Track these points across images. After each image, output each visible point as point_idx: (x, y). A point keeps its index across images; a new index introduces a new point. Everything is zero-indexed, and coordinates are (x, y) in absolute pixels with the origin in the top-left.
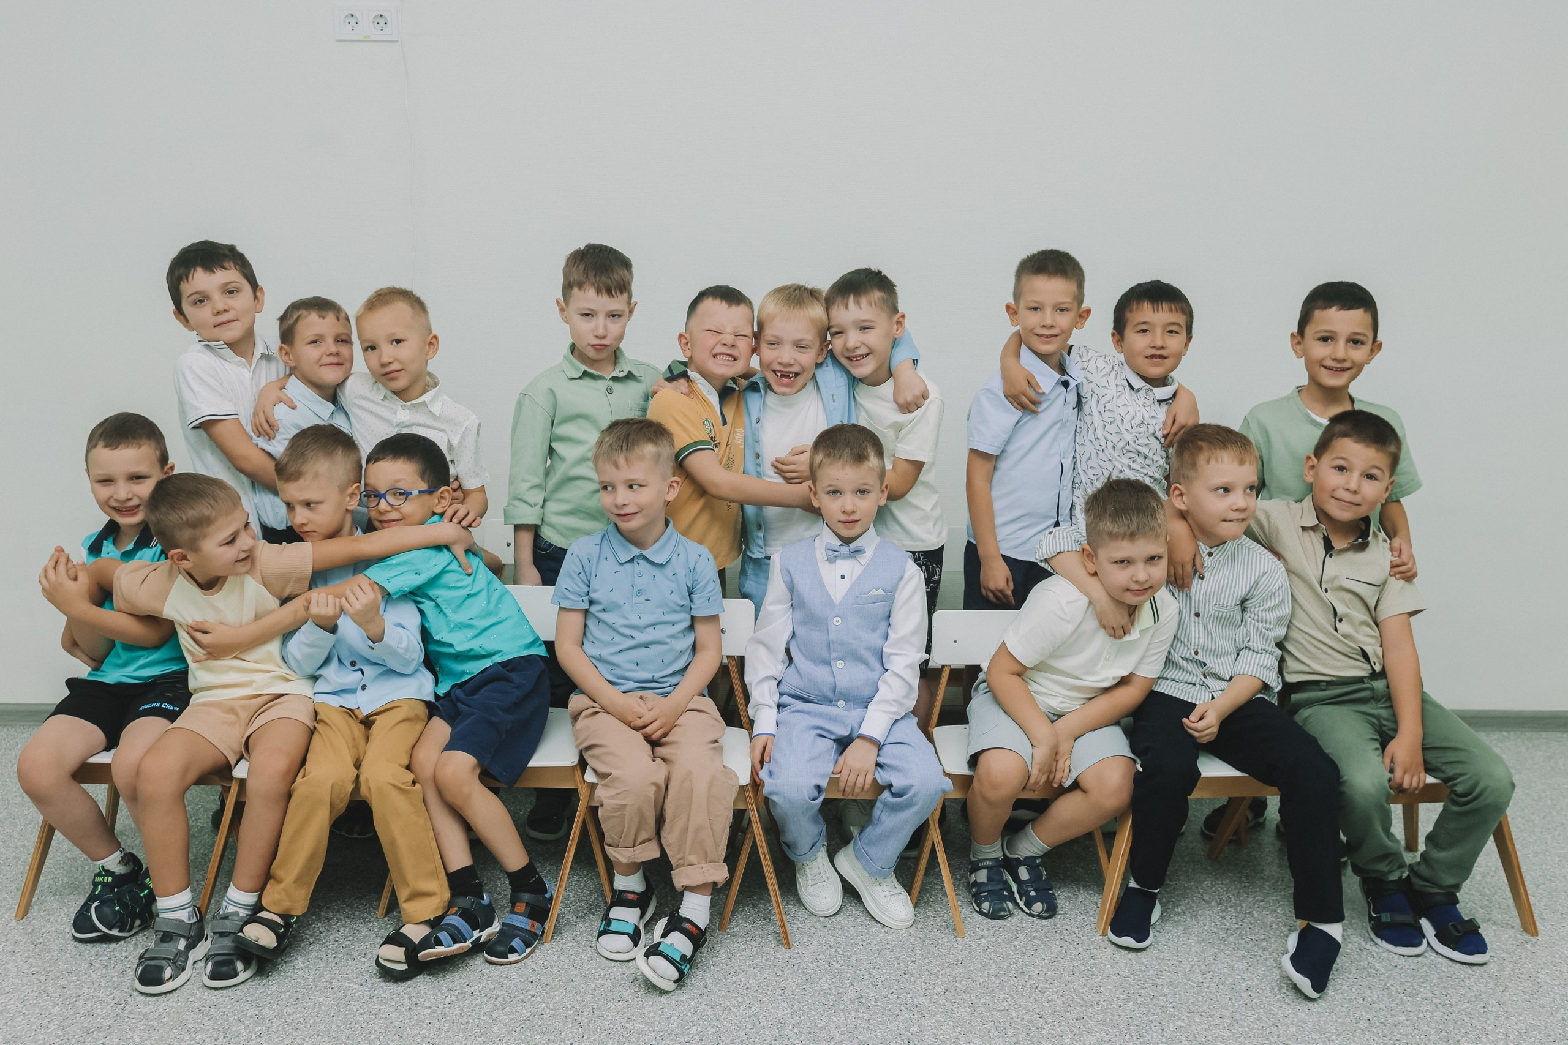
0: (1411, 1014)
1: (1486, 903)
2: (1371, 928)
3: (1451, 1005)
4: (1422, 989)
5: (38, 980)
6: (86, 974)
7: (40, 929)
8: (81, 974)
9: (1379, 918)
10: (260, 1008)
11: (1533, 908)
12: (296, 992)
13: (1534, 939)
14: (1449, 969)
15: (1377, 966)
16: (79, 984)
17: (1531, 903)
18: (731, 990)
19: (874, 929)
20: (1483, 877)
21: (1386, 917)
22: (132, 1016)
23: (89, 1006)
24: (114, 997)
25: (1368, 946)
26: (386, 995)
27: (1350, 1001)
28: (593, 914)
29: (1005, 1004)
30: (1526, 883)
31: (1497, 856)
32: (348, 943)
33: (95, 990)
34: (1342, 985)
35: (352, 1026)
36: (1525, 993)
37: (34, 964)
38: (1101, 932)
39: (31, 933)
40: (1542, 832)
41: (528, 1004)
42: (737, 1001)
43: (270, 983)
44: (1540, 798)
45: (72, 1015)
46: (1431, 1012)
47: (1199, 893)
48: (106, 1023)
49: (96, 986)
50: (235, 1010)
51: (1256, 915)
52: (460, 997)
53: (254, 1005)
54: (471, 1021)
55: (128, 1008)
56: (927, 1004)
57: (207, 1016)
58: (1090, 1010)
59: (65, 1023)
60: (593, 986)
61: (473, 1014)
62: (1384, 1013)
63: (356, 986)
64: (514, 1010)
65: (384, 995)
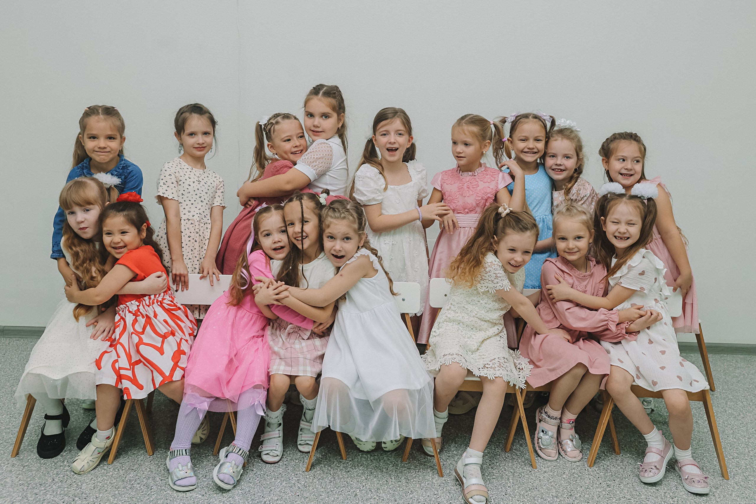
5: (23, 489)
6: (50, 486)
8: (47, 485)
12: (167, 499)
16: (45, 492)
18: (410, 503)
19: (485, 466)
24: (64, 501)
28: (331, 454)
33: (54, 497)
37: (22, 479)
43: (152, 493)
49: (55, 493)
60: (333, 499)
63: (200, 496)
65: (216, 502)
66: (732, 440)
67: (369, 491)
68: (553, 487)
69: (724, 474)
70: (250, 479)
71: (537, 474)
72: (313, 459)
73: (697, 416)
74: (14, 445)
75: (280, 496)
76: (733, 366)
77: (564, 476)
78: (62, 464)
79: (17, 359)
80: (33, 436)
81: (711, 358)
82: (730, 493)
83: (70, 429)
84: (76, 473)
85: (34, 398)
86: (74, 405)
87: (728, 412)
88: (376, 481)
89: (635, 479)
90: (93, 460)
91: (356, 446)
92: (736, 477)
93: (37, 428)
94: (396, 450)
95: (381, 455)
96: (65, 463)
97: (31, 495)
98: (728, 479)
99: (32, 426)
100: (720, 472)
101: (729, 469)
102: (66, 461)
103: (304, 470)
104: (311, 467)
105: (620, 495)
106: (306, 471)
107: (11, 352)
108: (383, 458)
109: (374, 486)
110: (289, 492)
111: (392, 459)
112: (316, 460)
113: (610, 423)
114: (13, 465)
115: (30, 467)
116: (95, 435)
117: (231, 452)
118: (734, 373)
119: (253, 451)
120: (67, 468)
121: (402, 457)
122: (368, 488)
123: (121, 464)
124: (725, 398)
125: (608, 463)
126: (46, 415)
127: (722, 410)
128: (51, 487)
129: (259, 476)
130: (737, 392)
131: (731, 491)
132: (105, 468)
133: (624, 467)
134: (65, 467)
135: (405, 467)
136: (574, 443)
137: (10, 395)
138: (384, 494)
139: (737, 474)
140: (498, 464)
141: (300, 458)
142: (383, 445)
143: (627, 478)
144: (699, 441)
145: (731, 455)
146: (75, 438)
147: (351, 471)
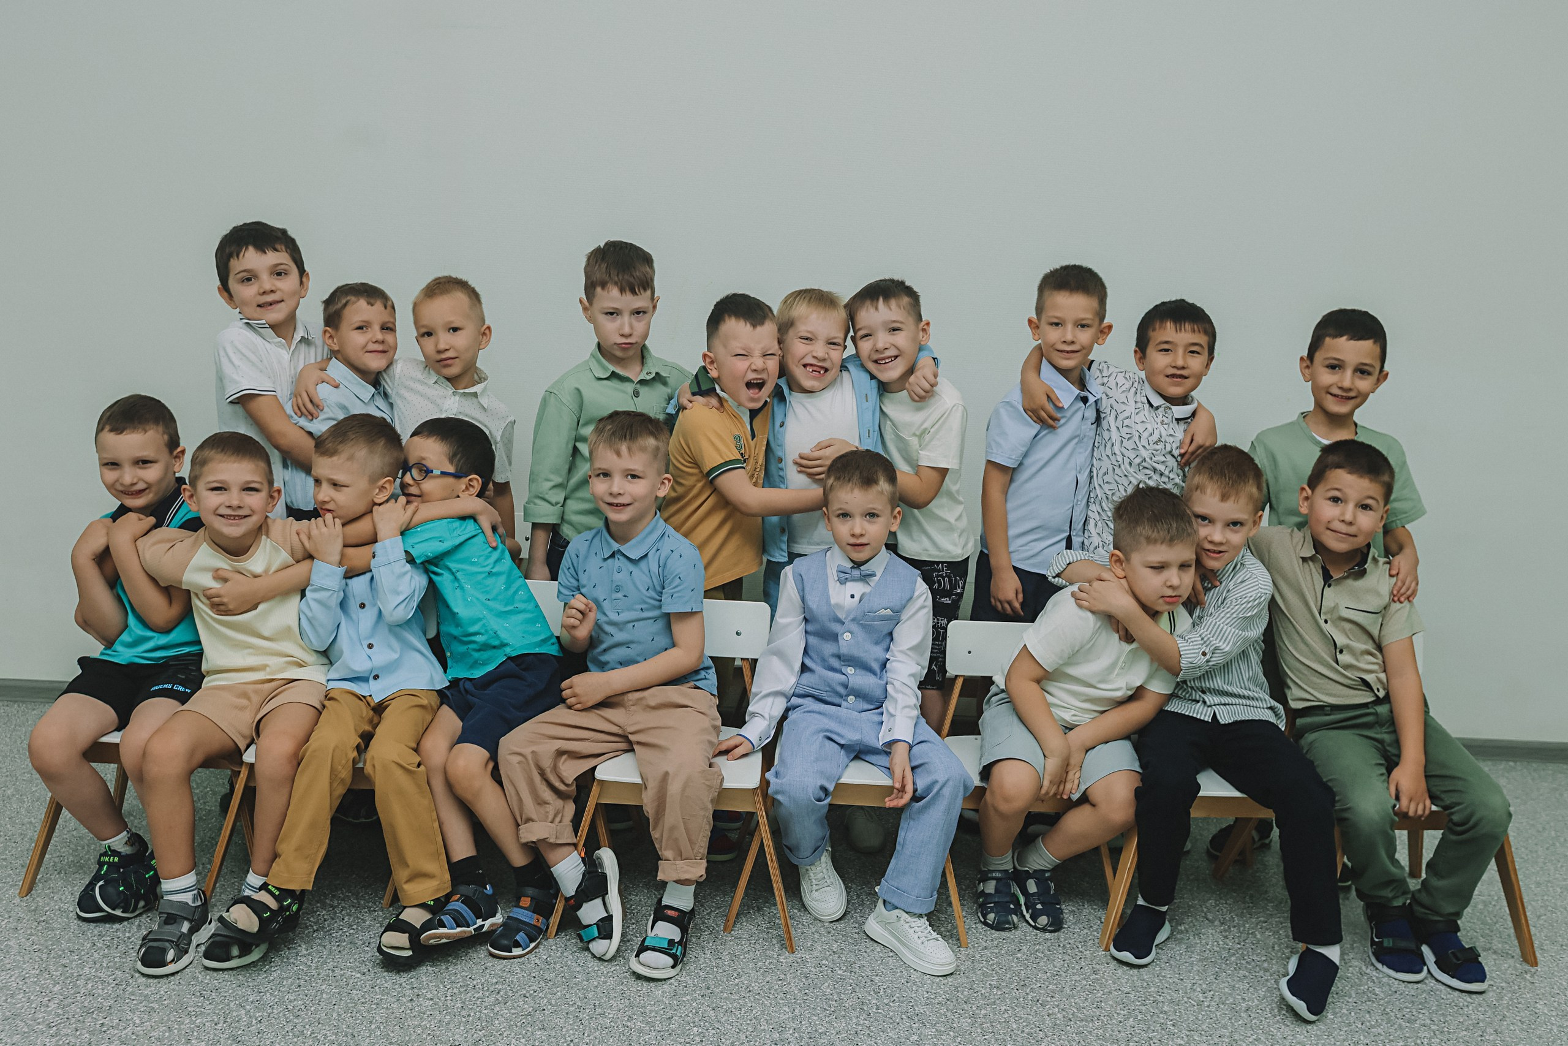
0: (1410, 1040)
1: (1487, 931)
2: (1374, 953)
3: (1449, 1033)
4: (1421, 1016)
5: (40, 957)
6: (88, 953)
7: (44, 907)
8: (83, 953)
9: (1381, 942)
10: (262, 994)
11: (1533, 938)
12: (298, 979)
13: (1533, 970)
14: (1448, 996)
15: (1377, 990)
16: (80, 964)
17: (1532, 933)
18: (733, 992)
20: (1485, 906)
21: (1388, 943)
22: (133, 998)
23: (90, 985)
24: (115, 978)
25: (1368, 971)
26: (388, 985)
27: (1349, 1025)
29: (1006, 1016)
30: (1528, 914)
31: (1500, 885)
32: (352, 931)
33: (97, 971)
34: (1341, 1008)
35: (353, 1015)
36: (1522, 1023)
37: (36, 942)
38: (1104, 947)
39: (35, 910)
40: (1545, 863)
41: (530, 999)
42: (739, 1003)
43: (273, 969)
44: (1544, 829)
45: (74, 994)
46: (1429, 1039)
47: (1203, 911)
48: (106, 1004)
49: (98, 965)
50: (237, 994)
51: (1259, 936)
52: (462, 990)
53: (256, 990)
54: (472, 1014)
55: (129, 989)
56: (928, 1013)
57: (208, 1000)
58: (1091, 1025)
59: (66, 1002)
61: (475, 1007)
62: (1382, 1038)
63: (359, 975)
64: (515, 1005)
65: (386, 985)
68: (994, 972)
97: (55, 967)
128: (91, 956)
138: (688, 978)
147: (633, 940)
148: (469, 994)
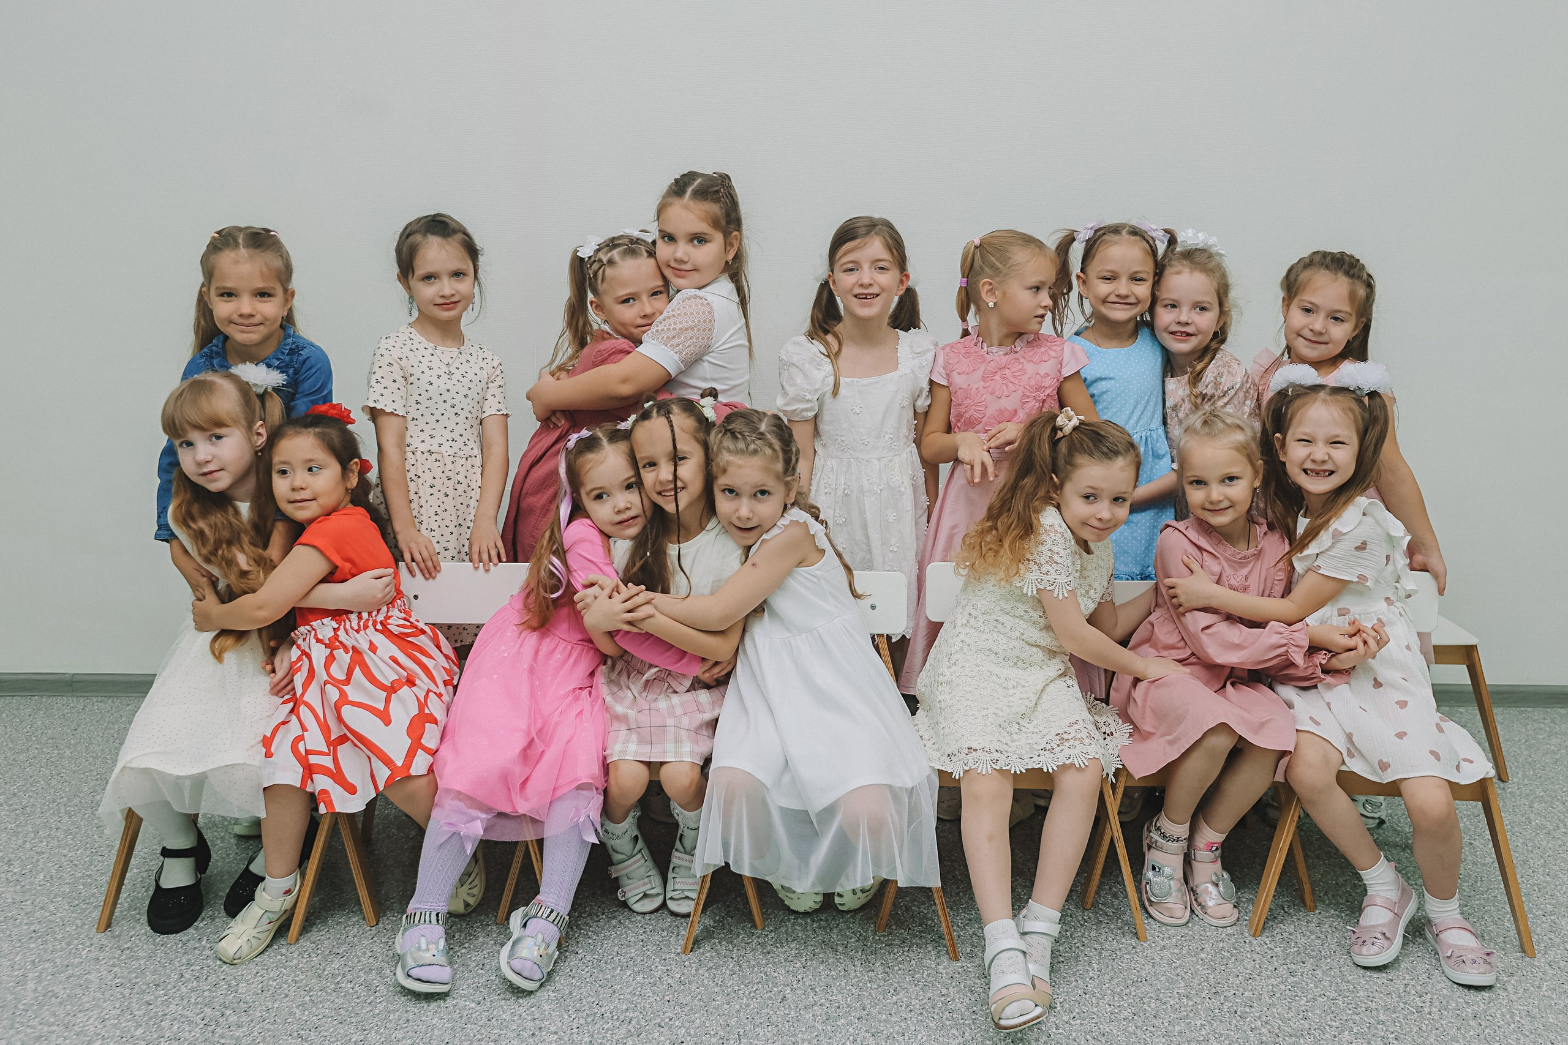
5: (122, 994)
6: (175, 987)
8: (169, 987)
10: (366, 1032)
12: (407, 1011)
16: (166, 1000)
18: (892, 1012)
23: (176, 1027)
24: (204, 1017)
28: (732, 918)
29: (1204, 1032)
32: (463, 951)
33: (184, 1008)
37: (120, 975)
41: (666, 1029)
42: (901, 1027)
49: (185, 1002)
50: (338, 1034)
52: (589, 1020)
53: (360, 1027)
55: (219, 1031)
56: (1115, 1031)
60: (738, 1007)
63: (473, 1005)
64: (650, 1037)
65: (504, 1016)
66: (1542, 878)
67: (809, 990)
68: (1180, 978)
69: (1526, 947)
70: (571, 970)
71: (1149, 952)
72: (697, 929)
73: (1471, 833)
74: (101, 908)
75: (631, 1002)
76: (1546, 731)
77: (1203, 955)
78: (197, 945)
79: (100, 739)
80: (138, 890)
81: (1500, 715)
82: (1537, 983)
83: (211, 876)
84: (225, 963)
85: (138, 816)
86: (218, 828)
87: (1534, 823)
88: (824, 970)
89: (1345, 959)
90: (259, 936)
91: (783, 901)
92: (1549, 952)
93: (145, 875)
94: (863, 908)
95: (834, 919)
96: (204, 943)
97: (138, 1006)
98: (1533, 957)
99: (135, 871)
100: (1516, 943)
101: (1536, 937)
102: (205, 938)
103: (679, 951)
104: (694, 944)
105: (1315, 990)
106: (684, 952)
107: (89, 725)
108: (838, 925)
109: (820, 980)
110: (650, 994)
111: (855, 927)
112: (702, 932)
113: (1295, 849)
114: (101, 948)
115: (135, 952)
116: (261, 886)
117: (534, 917)
118: (1547, 744)
119: (576, 914)
120: (207, 952)
121: (875, 923)
122: (807, 984)
123: (314, 943)
124: (1528, 795)
125: (1291, 929)
126: (164, 848)
127: (1523, 819)
128: (178, 990)
129: (590, 963)
130: (1552, 783)
131: (1539, 979)
132: (284, 951)
133: (1323, 936)
134: (204, 950)
135: (883, 943)
136: (1221, 889)
137: (89, 811)
138: (840, 996)
139: (1553, 946)
140: (1068, 933)
141: (670, 926)
142: (837, 900)
143: (1330, 957)
144: (1476, 882)
145: (1540, 909)
146: (220, 894)
147: (773, 952)
148: (597, 1026)
